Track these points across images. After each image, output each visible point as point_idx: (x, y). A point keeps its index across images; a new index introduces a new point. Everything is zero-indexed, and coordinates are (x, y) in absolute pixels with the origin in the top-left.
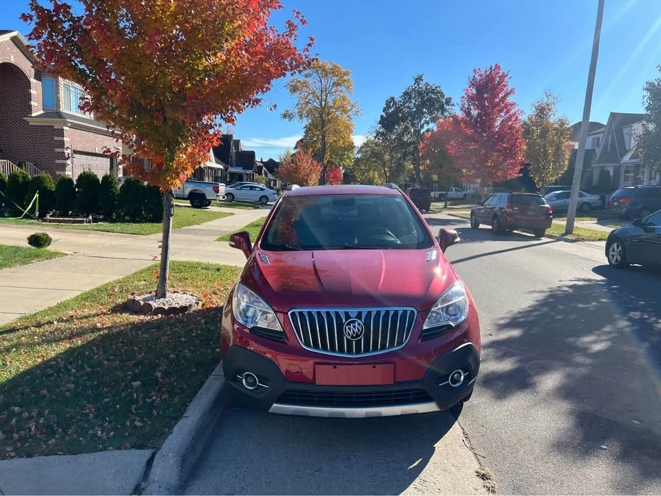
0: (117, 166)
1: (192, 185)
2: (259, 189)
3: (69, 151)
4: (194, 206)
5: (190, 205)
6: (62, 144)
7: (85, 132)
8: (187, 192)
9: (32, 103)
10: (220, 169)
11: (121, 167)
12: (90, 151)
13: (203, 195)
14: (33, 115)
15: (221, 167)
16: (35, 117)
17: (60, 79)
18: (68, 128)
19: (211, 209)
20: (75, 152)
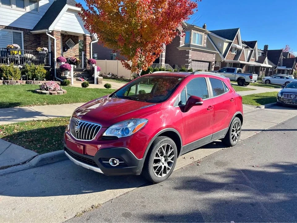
0: (212, 66)
1: (240, 75)
2: (286, 78)
3: (190, 60)
4: (239, 85)
5: (237, 84)
6: (188, 57)
7: (198, 52)
8: (237, 78)
9: (181, 42)
10: (269, 68)
11: (213, 66)
12: (200, 60)
13: (244, 80)
14: (180, 46)
15: (271, 66)
16: (181, 47)
17: (192, 30)
18: (191, 51)
19: (248, 87)
20: (193, 60)
